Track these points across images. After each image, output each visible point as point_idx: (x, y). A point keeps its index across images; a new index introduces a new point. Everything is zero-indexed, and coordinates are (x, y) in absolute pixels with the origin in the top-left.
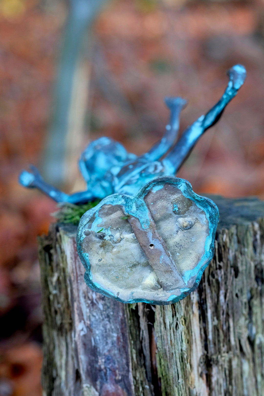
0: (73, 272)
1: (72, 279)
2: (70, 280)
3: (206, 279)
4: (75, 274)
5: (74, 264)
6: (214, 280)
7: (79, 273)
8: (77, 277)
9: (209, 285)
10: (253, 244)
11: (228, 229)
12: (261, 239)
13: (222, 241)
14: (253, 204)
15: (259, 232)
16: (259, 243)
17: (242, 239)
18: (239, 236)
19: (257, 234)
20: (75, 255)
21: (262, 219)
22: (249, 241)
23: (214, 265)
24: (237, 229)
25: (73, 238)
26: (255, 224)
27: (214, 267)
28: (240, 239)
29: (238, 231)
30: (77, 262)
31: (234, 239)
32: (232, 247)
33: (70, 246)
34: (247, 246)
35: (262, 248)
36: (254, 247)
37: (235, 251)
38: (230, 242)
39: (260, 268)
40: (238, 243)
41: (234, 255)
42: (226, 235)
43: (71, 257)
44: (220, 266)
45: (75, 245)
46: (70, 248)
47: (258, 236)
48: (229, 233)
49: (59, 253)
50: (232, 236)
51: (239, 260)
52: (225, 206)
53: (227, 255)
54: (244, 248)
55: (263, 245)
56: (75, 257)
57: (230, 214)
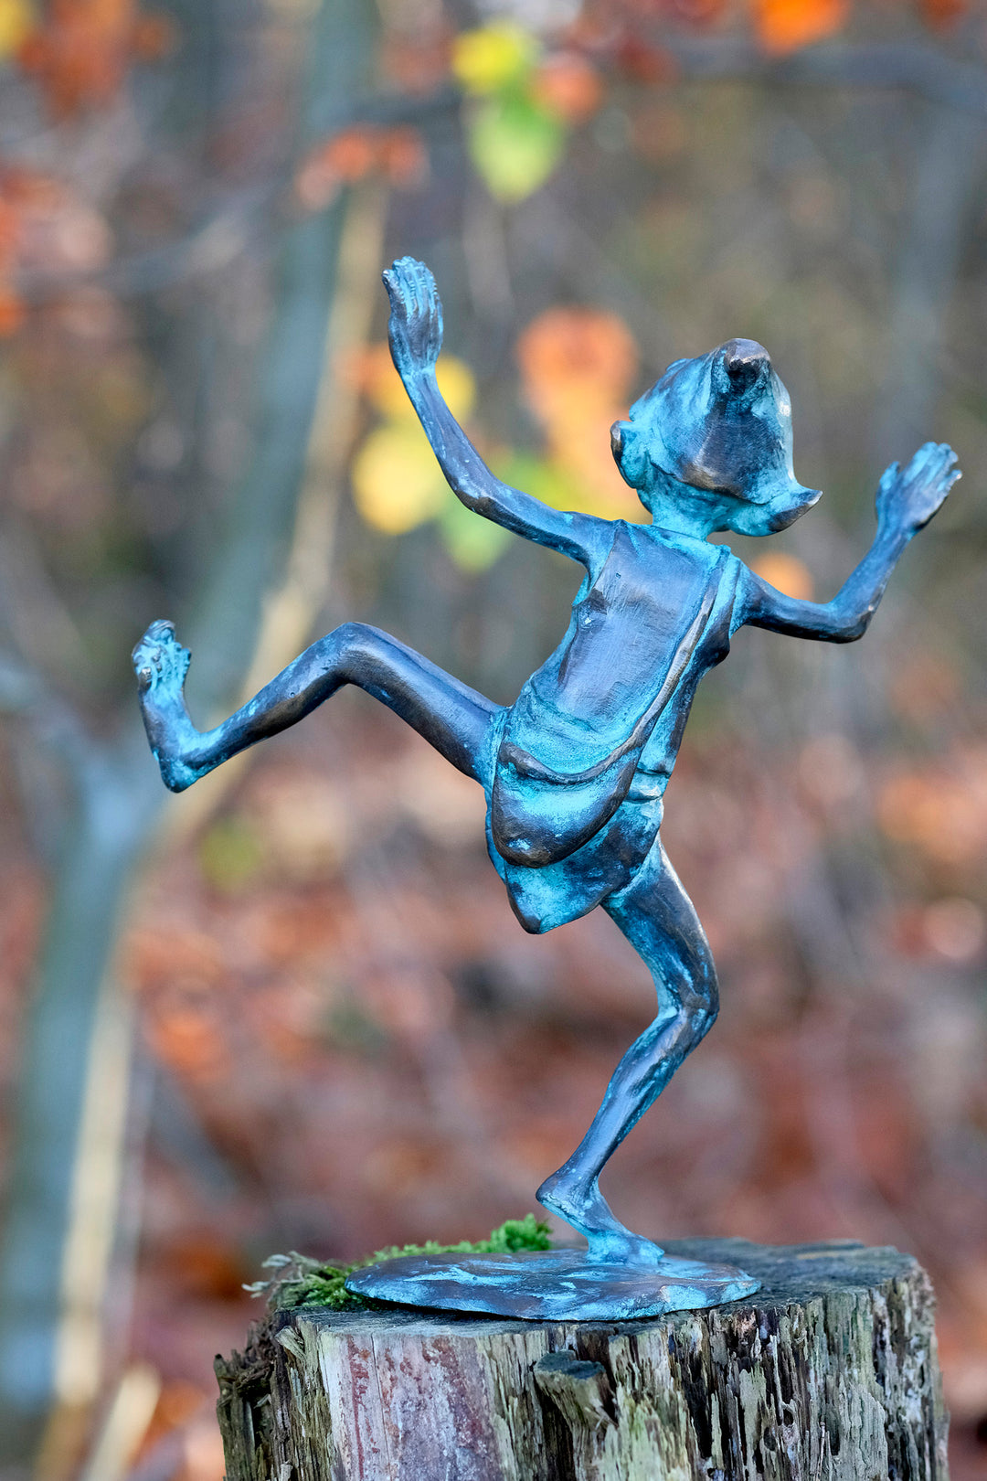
0: (348, 1444)
1: (347, 1467)
2: (340, 1472)
3: (750, 1453)
4: (355, 1452)
5: (351, 1420)
6: (773, 1454)
7: (366, 1448)
8: (361, 1458)
9: (760, 1469)
10: (875, 1355)
11: (804, 1306)
12: (892, 1344)
13: (788, 1338)
14: (853, 1253)
15: (887, 1321)
16: (890, 1355)
17: (842, 1340)
18: (831, 1330)
19: (883, 1325)
20: (354, 1389)
21: (894, 1283)
22: (862, 1344)
23: (771, 1410)
24: (825, 1308)
25: (349, 1336)
26: (877, 1295)
27: (771, 1414)
28: (836, 1340)
29: (829, 1316)
30: (360, 1412)
31: (820, 1339)
32: (815, 1360)
33: (339, 1361)
34: (858, 1360)
35: (900, 1372)
36: (876, 1365)
37: (825, 1376)
38: (812, 1346)
39: (898, 1431)
40: (830, 1354)
41: (822, 1386)
42: (800, 1320)
43: (343, 1399)
44: (788, 1413)
45: (356, 1356)
46: (339, 1368)
47: (887, 1334)
48: (806, 1318)
49: (300, 1395)
50: (814, 1326)
51: (841, 1396)
52: (769, 1260)
53: (805, 1384)
54: (849, 1367)
55: (900, 1362)
56: (355, 1396)
57: (795, 1275)
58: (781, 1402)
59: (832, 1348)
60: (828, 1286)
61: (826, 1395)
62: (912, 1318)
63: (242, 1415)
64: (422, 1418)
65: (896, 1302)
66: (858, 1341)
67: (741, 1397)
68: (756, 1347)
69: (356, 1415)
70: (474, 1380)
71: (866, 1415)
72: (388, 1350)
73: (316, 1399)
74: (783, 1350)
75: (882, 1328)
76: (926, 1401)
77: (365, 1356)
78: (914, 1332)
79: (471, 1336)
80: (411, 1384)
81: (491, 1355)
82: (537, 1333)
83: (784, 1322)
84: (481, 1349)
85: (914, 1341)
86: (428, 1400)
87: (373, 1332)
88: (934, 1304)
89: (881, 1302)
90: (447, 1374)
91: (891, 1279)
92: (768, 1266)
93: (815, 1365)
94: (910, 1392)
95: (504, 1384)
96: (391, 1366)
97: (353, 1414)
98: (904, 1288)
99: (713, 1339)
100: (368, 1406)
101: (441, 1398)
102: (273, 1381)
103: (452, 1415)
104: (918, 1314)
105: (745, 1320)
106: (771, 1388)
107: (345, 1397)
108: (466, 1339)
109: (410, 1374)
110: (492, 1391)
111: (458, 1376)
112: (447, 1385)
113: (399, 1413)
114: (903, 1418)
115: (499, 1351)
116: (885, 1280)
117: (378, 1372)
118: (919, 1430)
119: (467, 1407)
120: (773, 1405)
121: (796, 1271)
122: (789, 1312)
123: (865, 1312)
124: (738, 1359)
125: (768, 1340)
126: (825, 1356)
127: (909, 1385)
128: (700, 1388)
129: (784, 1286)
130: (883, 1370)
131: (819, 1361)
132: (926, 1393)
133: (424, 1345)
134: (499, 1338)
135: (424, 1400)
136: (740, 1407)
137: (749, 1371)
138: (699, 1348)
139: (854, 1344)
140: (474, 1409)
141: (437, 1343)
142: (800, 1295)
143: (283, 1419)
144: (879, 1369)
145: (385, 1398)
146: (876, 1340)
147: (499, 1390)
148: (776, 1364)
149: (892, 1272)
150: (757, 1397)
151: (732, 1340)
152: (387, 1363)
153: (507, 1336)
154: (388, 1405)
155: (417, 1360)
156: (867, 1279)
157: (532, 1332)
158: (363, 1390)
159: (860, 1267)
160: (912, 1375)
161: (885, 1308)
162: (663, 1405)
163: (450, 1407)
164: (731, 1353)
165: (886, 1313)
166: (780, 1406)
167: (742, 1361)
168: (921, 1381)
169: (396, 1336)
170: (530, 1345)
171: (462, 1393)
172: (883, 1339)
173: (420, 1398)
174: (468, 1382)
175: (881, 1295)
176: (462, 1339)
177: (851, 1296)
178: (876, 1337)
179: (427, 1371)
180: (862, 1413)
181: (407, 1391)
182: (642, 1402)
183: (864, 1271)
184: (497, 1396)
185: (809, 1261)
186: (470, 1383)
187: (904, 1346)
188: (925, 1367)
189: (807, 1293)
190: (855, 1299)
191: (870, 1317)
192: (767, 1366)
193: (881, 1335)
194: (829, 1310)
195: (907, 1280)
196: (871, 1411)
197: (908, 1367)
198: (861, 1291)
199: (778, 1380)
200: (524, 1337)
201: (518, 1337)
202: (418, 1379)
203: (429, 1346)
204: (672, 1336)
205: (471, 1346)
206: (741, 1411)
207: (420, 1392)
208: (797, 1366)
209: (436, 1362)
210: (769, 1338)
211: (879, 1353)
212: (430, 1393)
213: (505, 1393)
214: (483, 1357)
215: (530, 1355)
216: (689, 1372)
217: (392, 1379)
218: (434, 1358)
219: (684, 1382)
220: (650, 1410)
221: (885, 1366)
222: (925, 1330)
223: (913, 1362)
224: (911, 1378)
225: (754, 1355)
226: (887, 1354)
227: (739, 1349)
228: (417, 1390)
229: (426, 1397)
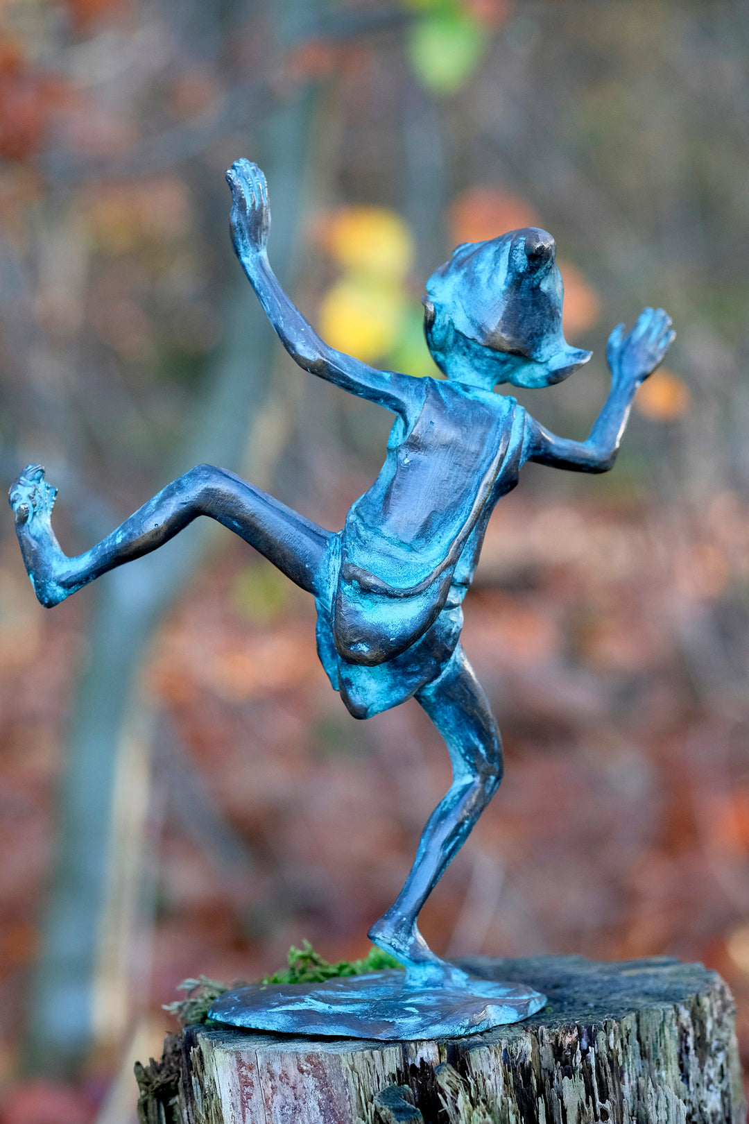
5: (239, 1121)
10: (680, 1058)
11: (618, 1021)
12: (695, 1049)
13: (604, 1048)
14: (667, 970)
15: (691, 1031)
16: (693, 1058)
17: (652, 1048)
18: (643, 1039)
19: (687, 1034)
20: (242, 1095)
21: (697, 998)
22: (669, 1051)
23: (589, 1110)
24: (638, 1021)
25: (237, 1053)
26: (682, 1009)
27: (590, 1113)
28: (647, 1048)
29: (641, 1028)
30: (247, 1115)
31: (634, 1046)
32: (629, 1065)
33: (229, 1072)
34: (666, 1063)
35: (702, 1071)
36: (681, 1067)
37: (637, 1078)
38: (625, 1054)
39: (700, 1120)
40: (642, 1059)
41: (635, 1086)
42: (615, 1033)
43: (233, 1104)
44: (604, 1111)
45: (243, 1069)
46: (230, 1078)
47: (690, 1041)
48: (620, 1030)
49: (200, 1098)
50: (627, 1037)
51: (649, 1095)
52: (598, 977)
53: (619, 1085)
54: (658, 1069)
55: (702, 1063)
56: (243, 1103)
57: (614, 992)
58: (598, 1103)
59: (644, 1054)
60: (641, 1001)
61: (639, 1093)
62: (713, 1026)
63: (156, 1112)
64: (297, 1120)
65: (699, 1014)
66: (665, 1048)
67: (564, 1099)
68: (577, 1057)
69: (244, 1117)
70: (340, 1089)
71: (670, 1111)
72: (269, 1064)
73: (213, 1102)
74: (600, 1059)
75: (686, 1037)
76: (724, 1094)
77: (251, 1069)
78: (715, 1037)
79: (337, 1053)
80: (288, 1091)
81: (353, 1069)
82: (392, 1049)
83: (601, 1036)
84: (345, 1064)
85: (715, 1044)
86: (302, 1104)
87: (257, 1050)
88: (733, 1012)
89: (685, 1015)
90: (318, 1084)
91: (694, 995)
92: (595, 982)
93: (628, 1069)
94: (711, 1087)
95: (364, 1092)
96: (272, 1077)
97: (241, 1116)
98: (706, 1001)
99: (542, 1049)
100: (254, 1110)
101: (313, 1104)
102: (180, 1085)
103: (322, 1117)
104: (719, 1022)
105: (569, 1034)
106: (589, 1091)
107: (234, 1102)
108: (333, 1055)
109: (288, 1084)
110: (354, 1098)
111: (327, 1085)
112: (318, 1093)
113: (279, 1116)
114: (705, 1109)
115: (360, 1065)
116: (689, 996)
117: (261, 1081)
118: (719, 1118)
119: (334, 1111)
120: (591, 1105)
121: (617, 988)
122: (605, 1027)
123: (671, 1025)
124: (562, 1067)
125: (587, 1051)
126: (638, 1061)
127: (710, 1081)
128: (530, 1092)
129: (605, 1002)
130: (687, 1071)
131: (632, 1066)
132: (724, 1088)
133: (298, 1060)
134: (359, 1054)
135: (299, 1105)
136: (563, 1107)
137: (570, 1078)
138: (529, 1058)
139: (662, 1051)
140: (340, 1113)
141: (309, 1059)
142: (617, 1011)
143: (188, 1116)
144: (684, 1070)
145: (267, 1103)
146: (681, 1046)
147: (360, 1097)
148: (594, 1071)
149: (697, 988)
150: (577, 1099)
151: (558, 1050)
152: (268, 1075)
153: (367, 1052)
154: (270, 1109)
155: (293, 1072)
156: (674, 995)
157: (388, 1049)
158: (249, 1096)
159: (671, 983)
160: (713, 1073)
161: (690, 1019)
162: (495, 1109)
163: (321, 1111)
164: (556, 1063)
165: (690, 1023)
166: (597, 1106)
167: (565, 1070)
168: (720, 1078)
169: (275, 1053)
170: (387, 1059)
171: (330, 1099)
172: (688, 1045)
173: (296, 1103)
174: (335, 1091)
175: (686, 1008)
176: (329, 1055)
177: (658, 1011)
178: (681, 1044)
179: (301, 1081)
180: (667, 1109)
181: (285, 1097)
182: (478, 1106)
183: (674, 987)
184: (359, 1101)
185: (629, 978)
186: (336, 1091)
187: (706, 1050)
188: (725, 1066)
189: (623, 1009)
190: (662, 1014)
191: (675, 1028)
192: (586, 1073)
193: (686, 1042)
194: (641, 1023)
195: (708, 995)
196: (674, 1107)
197: (709, 1066)
198: (667, 1007)
199: (595, 1084)
200: (382, 1053)
201: (376, 1052)
202: (294, 1088)
203: (302, 1061)
204: (506, 1050)
205: (337, 1061)
206: (564, 1111)
207: (296, 1099)
208: (612, 1071)
209: (309, 1074)
210: (588, 1048)
211: (684, 1056)
212: (304, 1100)
213: (365, 1099)
214: (347, 1070)
215: (386, 1067)
216: (521, 1079)
217: (272, 1088)
218: (307, 1071)
219: (516, 1087)
220: (484, 1114)
221: (689, 1067)
222: (724, 1035)
223: (714, 1063)
224: (712, 1075)
225: (576, 1064)
226: (690, 1058)
227: (563, 1059)
228: (293, 1097)
229: (301, 1102)
